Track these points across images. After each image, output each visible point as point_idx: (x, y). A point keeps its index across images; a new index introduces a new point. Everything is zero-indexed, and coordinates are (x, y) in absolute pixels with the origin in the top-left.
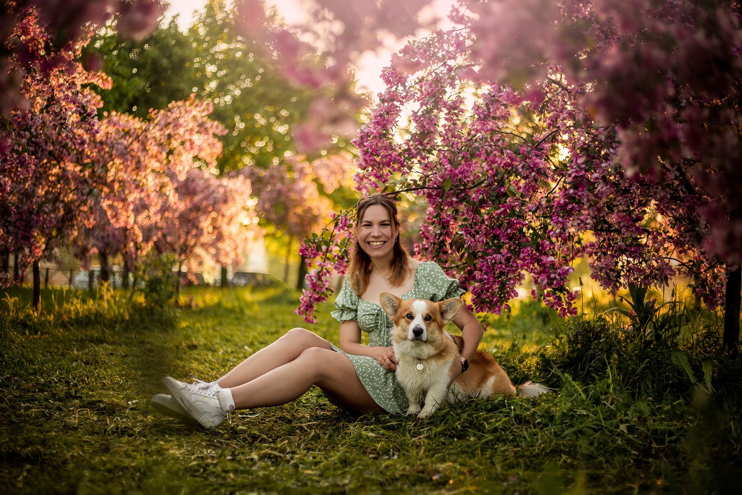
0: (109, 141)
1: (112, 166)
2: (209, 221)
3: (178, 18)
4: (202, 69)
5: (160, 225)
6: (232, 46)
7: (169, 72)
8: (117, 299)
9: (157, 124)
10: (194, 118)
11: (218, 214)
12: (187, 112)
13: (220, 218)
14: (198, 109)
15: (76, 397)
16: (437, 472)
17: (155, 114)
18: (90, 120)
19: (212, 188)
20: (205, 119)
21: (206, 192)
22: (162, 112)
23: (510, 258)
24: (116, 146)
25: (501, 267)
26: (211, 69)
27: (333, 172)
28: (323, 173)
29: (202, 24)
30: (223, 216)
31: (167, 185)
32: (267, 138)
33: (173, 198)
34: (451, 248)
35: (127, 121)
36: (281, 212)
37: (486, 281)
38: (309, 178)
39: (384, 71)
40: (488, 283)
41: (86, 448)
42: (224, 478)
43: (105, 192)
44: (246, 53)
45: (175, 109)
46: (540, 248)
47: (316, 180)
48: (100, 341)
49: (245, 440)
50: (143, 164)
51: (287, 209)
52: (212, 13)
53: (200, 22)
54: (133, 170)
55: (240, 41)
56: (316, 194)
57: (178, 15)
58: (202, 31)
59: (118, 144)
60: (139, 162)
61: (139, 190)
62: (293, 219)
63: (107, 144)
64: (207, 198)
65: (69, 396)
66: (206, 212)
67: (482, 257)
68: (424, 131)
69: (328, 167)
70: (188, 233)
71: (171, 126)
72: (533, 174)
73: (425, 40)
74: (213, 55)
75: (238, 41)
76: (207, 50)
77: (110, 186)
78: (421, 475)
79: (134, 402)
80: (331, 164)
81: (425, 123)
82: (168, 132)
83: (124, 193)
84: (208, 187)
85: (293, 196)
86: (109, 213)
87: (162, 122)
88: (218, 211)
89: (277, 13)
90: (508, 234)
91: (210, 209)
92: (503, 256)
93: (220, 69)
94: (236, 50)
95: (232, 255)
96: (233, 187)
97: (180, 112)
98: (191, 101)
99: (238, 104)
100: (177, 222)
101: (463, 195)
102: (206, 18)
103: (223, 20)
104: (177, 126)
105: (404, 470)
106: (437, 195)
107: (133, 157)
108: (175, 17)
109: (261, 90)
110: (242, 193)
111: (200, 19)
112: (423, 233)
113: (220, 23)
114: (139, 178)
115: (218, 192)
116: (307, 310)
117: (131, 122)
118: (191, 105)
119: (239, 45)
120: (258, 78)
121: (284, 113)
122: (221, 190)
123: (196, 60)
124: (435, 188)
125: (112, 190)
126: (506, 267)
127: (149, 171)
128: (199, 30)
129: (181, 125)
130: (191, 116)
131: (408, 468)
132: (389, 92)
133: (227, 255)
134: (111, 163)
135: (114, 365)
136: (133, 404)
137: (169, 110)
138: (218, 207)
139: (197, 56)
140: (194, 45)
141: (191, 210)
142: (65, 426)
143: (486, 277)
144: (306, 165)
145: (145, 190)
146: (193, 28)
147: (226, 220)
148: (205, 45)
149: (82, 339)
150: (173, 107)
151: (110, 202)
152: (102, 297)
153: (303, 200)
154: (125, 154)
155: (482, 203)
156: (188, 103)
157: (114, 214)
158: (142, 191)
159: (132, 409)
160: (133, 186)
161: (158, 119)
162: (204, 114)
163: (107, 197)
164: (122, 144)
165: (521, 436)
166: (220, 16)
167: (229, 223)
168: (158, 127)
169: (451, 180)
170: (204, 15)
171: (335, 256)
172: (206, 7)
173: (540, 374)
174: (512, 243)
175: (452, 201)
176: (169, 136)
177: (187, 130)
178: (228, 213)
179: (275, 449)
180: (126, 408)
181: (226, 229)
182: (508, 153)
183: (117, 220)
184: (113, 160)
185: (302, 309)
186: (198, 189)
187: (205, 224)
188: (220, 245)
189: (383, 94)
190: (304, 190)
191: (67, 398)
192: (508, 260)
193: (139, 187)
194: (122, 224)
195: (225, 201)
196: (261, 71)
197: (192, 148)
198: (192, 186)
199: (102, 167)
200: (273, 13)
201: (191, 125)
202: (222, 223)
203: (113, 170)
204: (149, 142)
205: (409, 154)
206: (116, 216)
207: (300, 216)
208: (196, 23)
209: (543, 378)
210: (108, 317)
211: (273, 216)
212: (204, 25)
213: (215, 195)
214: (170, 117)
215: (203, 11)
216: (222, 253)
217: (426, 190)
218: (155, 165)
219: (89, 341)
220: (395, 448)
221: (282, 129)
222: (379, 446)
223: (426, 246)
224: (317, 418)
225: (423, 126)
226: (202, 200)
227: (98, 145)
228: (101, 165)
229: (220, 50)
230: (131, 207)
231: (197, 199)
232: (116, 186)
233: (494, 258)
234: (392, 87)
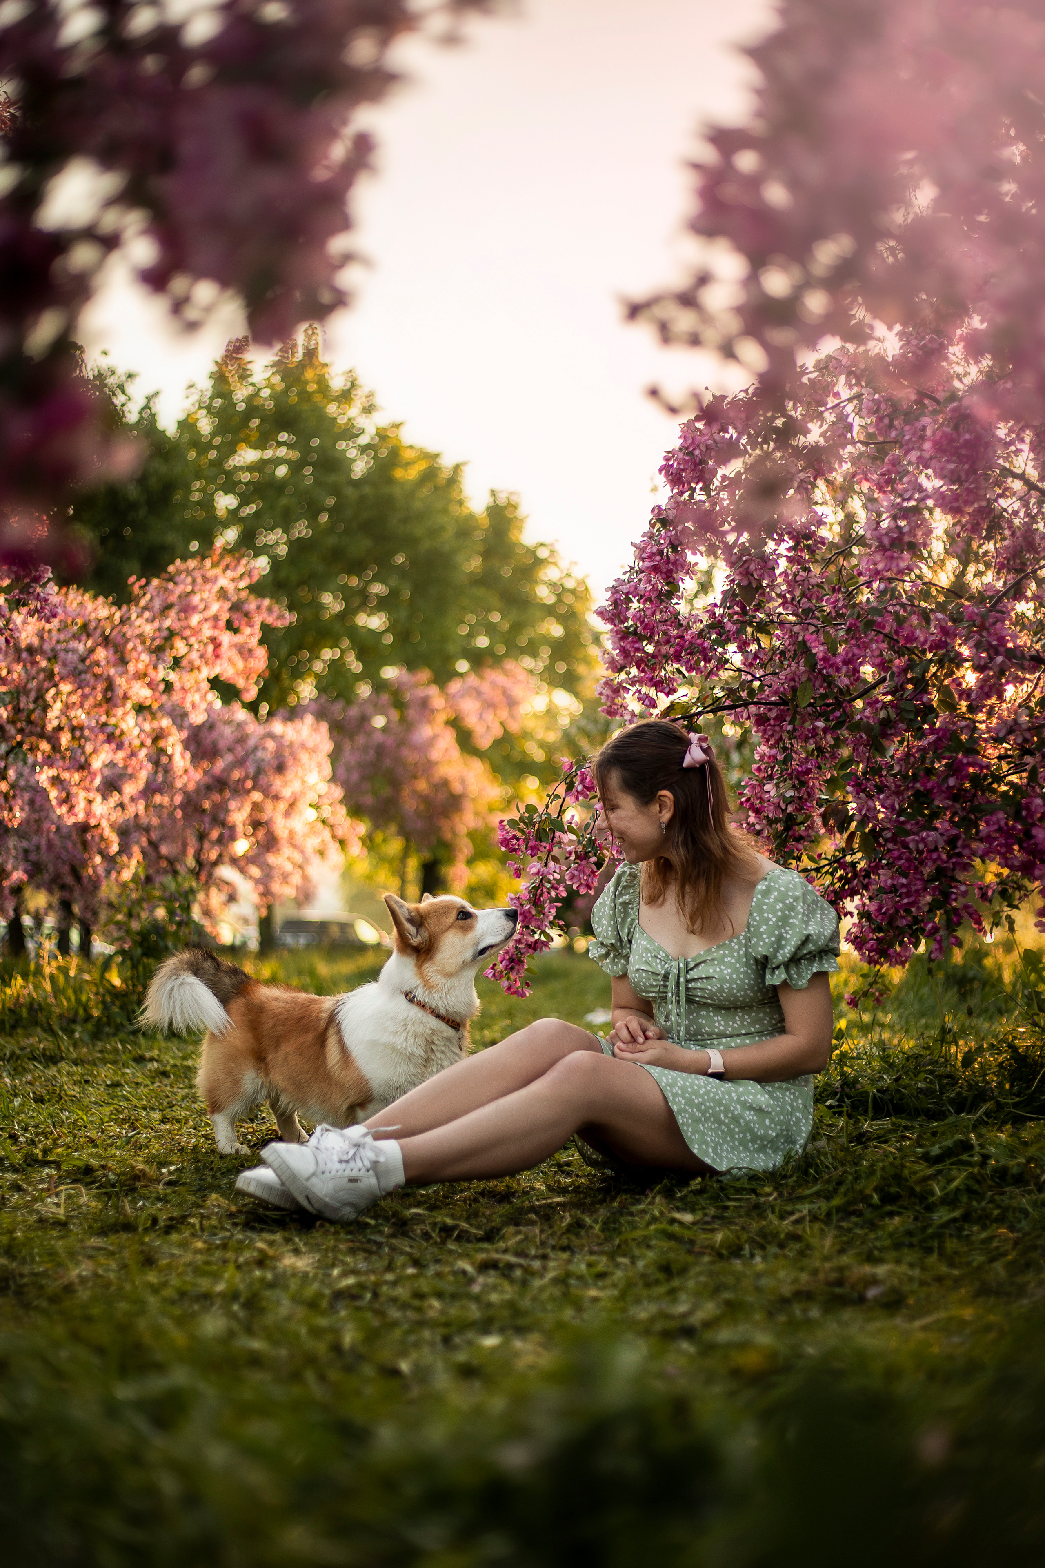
0: (47, 647)
1: (54, 698)
2: (247, 808)
3: (156, 400)
4: (208, 504)
5: (144, 820)
6: (269, 454)
7: (142, 512)
8: (72, 973)
9: (145, 608)
10: (223, 594)
11: (266, 796)
12: (206, 580)
13: (269, 805)
14: (229, 573)
15: (46, 1164)
16: (874, 1281)
17: (142, 587)
18: (39, 590)
19: (252, 742)
20: (244, 594)
21: (240, 752)
22: (155, 582)
23: (956, 838)
24: (62, 655)
25: (939, 857)
26: (225, 502)
27: (489, 705)
28: (470, 708)
29: (204, 412)
30: (277, 798)
31: (169, 734)
32: (346, 643)
33: (181, 760)
34: (825, 824)
35: (81, 604)
36: (386, 791)
37: (904, 890)
38: (441, 718)
39: (667, 459)
40: (908, 895)
41: (103, 1260)
42: (419, 1310)
43: (44, 753)
44: (296, 467)
45: (183, 576)
46: (1024, 813)
47: (455, 723)
48: (52, 1059)
49: (426, 1236)
50: (120, 692)
51: (396, 784)
52: (226, 387)
53: (200, 408)
54: (98, 705)
55: (284, 444)
56: (455, 752)
57: (157, 393)
58: (205, 426)
59: (66, 651)
60: (110, 686)
61: (114, 746)
62: (409, 804)
63: (42, 652)
64: (240, 763)
65: (32, 1162)
66: (239, 791)
67: (893, 840)
68: (750, 583)
69: (478, 693)
70: (202, 837)
71: (173, 613)
72: (1000, 659)
73: (743, 395)
74: (229, 474)
75: (280, 444)
76: (218, 463)
77: (53, 739)
78: (838, 1290)
79: (172, 1168)
80: (486, 687)
81: (752, 567)
82: (167, 623)
83: (83, 753)
84: (242, 739)
85: (410, 757)
86: (53, 794)
87: (157, 604)
88: (266, 792)
89: (356, 382)
90: (949, 787)
91: (249, 784)
92: (941, 834)
93: (244, 502)
94: (278, 461)
95: (296, 879)
96: (294, 738)
97: (194, 582)
98: (216, 558)
99: (283, 573)
100: (179, 814)
101: (838, 714)
102: (212, 398)
103: (249, 400)
104: (187, 609)
105: (795, 1281)
106: (780, 718)
107: (96, 676)
108: (149, 399)
109: (331, 541)
110: (314, 750)
111: (200, 401)
112: (748, 800)
113: (241, 407)
114: (112, 721)
115: (264, 749)
116: (512, 969)
117: (90, 606)
118: (215, 565)
119: (282, 452)
120: (324, 518)
121: (378, 589)
122: (271, 745)
123: (197, 484)
124: (774, 703)
125: (56, 747)
126: (949, 857)
127: (129, 705)
128: (199, 425)
129: (194, 609)
130: (216, 588)
131: (804, 1277)
132: (677, 503)
133: (285, 878)
134: (52, 691)
135: (96, 1103)
136: (170, 1173)
137: (171, 579)
138: (263, 780)
139: (198, 476)
140: (192, 455)
141: (209, 788)
142: (41, 1220)
143: (903, 881)
144: (433, 691)
145: (126, 744)
146: (186, 420)
147: (282, 806)
148: (213, 454)
149: (13, 1054)
150: (179, 572)
151: (52, 772)
152: (39, 971)
153: (430, 765)
154: (80, 673)
155: (886, 729)
156: (208, 563)
157: (64, 795)
158: (120, 746)
159: (169, 1184)
160: (102, 737)
161: (148, 597)
162: (242, 584)
163: (49, 762)
164: (74, 651)
165: (1014, 1209)
166: (241, 393)
167: (287, 814)
168: (147, 614)
169: (810, 684)
170: (209, 394)
171: (570, 853)
172: (212, 375)
173: (1012, 1086)
174: (958, 806)
175: (815, 728)
176: (171, 634)
177: (206, 620)
178: (287, 793)
179: (505, 1251)
180: (159, 1182)
181: (281, 826)
182: (937, 619)
183: (71, 808)
184: (56, 685)
185: (500, 967)
186: (222, 744)
187: (239, 815)
188: (271, 859)
189: (663, 507)
190: (431, 742)
191: (29, 1165)
192: (952, 842)
193: (114, 738)
194: (81, 817)
195: (280, 768)
196: (330, 501)
197: (217, 656)
198: (208, 739)
199: (35, 701)
200: (349, 384)
201: (215, 607)
202: (275, 814)
203: (58, 706)
204: (130, 646)
205: (719, 634)
206: (67, 800)
207: (425, 799)
208: (194, 409)
209: (1017, 1095)
210: (57, 1010)
211: (368, 800)
212: (209, 412)
213: (260, 754)
214: (171, 592)
215: (206, 385)
216: (276, 873)
217: (753, 709)
218: (141, 692)
219: (29, 1059)
220: (751, 1241)
221: (375, 622)
222: (719, 1237)
223: (758, 827)
224: (563, 1191)
225: (747, 573)
226: (229, 769)
227: (24, 655)
228: (33, 695)
229: (241, 464)
230: (98, 781)
231: (220, 765)
232: (65, 739)
233: (923, 840)
234: (681, 493)
